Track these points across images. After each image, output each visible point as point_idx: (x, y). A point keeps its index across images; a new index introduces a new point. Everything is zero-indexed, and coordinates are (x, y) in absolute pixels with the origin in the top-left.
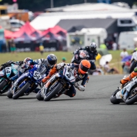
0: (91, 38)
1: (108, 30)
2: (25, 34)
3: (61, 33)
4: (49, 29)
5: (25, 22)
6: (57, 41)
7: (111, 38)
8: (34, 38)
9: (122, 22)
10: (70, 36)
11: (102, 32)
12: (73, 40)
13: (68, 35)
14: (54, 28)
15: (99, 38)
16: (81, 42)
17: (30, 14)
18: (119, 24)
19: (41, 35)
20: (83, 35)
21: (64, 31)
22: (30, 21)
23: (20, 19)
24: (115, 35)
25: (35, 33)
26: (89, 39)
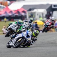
0: (39, 14)
1: (47, 10)
2: (6, 12)
3: (24, 12)
4: (18, 10)
5: (6, 6)
6: (22, 16)
7: (49, 14)
8: (10, 14)
9: (54, 6)
10: (29, 13)
11: (44, 11)
12: (30, 15)
13: (27, 12)
14: (20, 9)
15: (43, 14)
16: (34, 16)
17: (9, 2)
18: (53, 7)
19: (14, 12)
20: (35, 13)
21: (25, 11)
22: (8, 6)
23: (4, 5)
24: (51, 13)
25: (11, 12)
26: (38, 15)
